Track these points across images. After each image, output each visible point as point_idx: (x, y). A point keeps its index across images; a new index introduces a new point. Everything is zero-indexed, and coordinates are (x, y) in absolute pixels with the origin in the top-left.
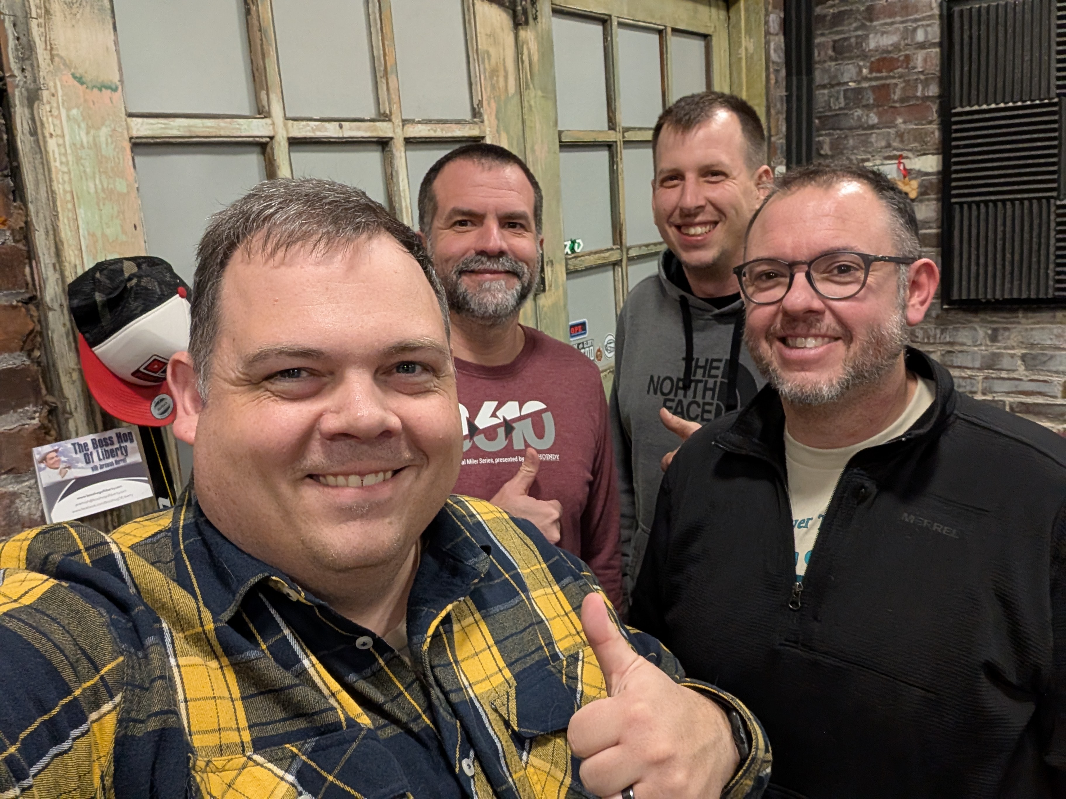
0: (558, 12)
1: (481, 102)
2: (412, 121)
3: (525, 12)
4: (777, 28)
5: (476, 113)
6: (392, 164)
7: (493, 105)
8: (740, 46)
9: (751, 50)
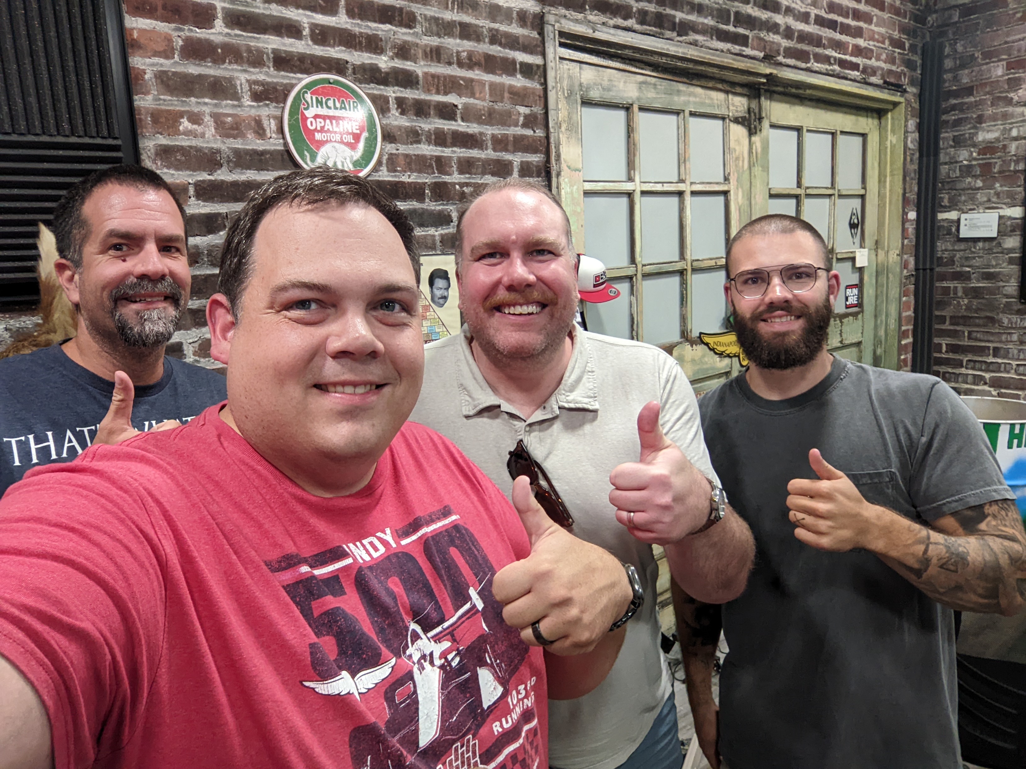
0: (773, 126)
1: (729, 174)
2: (695, 183)
3: (755, 128)
4: (914, 128)
5: (726, 179)
6: (683, 203)
7: (736, 175)
8: (887, 140)
9: (894, 141)
